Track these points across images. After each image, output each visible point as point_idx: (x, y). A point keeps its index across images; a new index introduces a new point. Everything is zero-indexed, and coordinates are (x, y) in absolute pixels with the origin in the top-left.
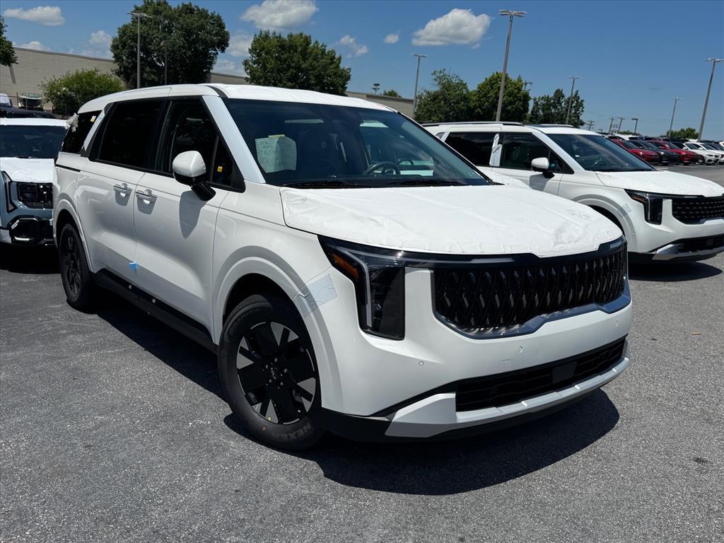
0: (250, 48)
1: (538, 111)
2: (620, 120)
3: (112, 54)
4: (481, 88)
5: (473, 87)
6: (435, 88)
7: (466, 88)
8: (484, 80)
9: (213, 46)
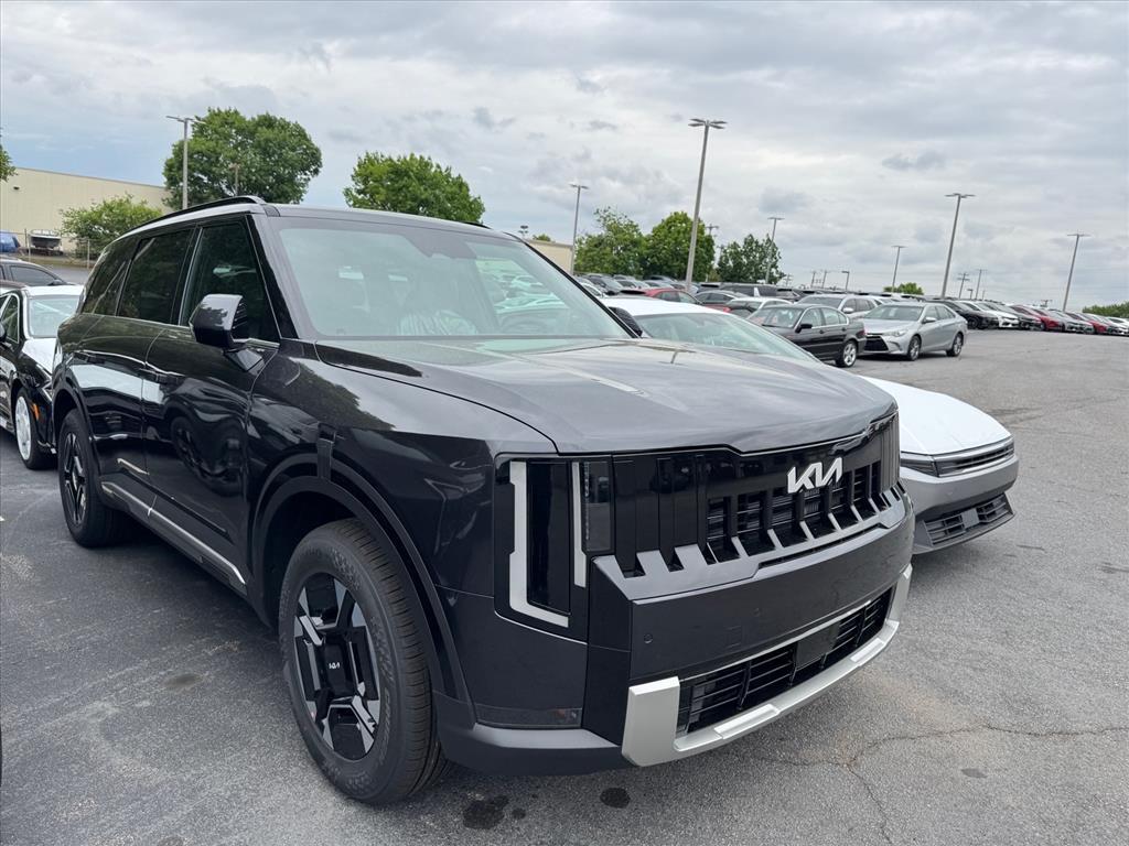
0: (353, 173)
1: (727, 261)
2: (823, 274)
3: (166, 180)
4: (656, 231)
5: (646, 231)
6: (598, 231)
7: (636, 231)
8: (660, 222)
9: (304, 169)
